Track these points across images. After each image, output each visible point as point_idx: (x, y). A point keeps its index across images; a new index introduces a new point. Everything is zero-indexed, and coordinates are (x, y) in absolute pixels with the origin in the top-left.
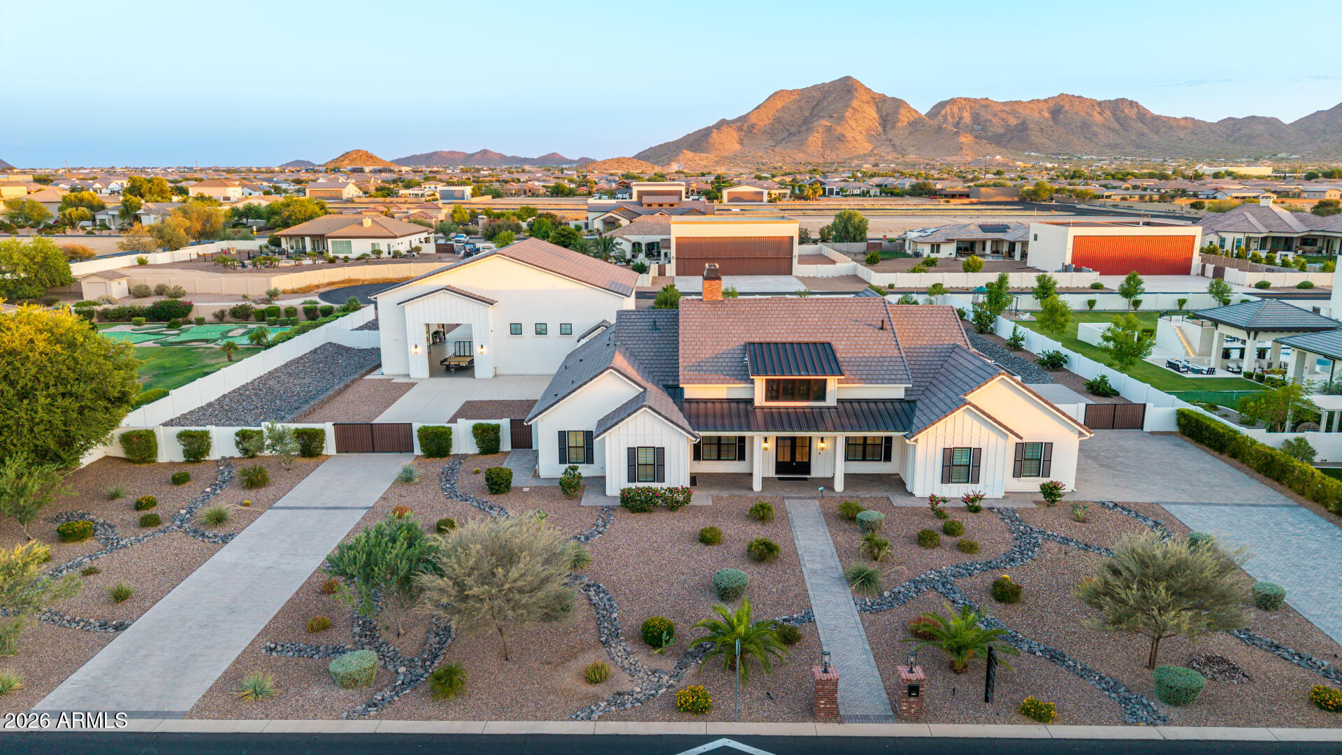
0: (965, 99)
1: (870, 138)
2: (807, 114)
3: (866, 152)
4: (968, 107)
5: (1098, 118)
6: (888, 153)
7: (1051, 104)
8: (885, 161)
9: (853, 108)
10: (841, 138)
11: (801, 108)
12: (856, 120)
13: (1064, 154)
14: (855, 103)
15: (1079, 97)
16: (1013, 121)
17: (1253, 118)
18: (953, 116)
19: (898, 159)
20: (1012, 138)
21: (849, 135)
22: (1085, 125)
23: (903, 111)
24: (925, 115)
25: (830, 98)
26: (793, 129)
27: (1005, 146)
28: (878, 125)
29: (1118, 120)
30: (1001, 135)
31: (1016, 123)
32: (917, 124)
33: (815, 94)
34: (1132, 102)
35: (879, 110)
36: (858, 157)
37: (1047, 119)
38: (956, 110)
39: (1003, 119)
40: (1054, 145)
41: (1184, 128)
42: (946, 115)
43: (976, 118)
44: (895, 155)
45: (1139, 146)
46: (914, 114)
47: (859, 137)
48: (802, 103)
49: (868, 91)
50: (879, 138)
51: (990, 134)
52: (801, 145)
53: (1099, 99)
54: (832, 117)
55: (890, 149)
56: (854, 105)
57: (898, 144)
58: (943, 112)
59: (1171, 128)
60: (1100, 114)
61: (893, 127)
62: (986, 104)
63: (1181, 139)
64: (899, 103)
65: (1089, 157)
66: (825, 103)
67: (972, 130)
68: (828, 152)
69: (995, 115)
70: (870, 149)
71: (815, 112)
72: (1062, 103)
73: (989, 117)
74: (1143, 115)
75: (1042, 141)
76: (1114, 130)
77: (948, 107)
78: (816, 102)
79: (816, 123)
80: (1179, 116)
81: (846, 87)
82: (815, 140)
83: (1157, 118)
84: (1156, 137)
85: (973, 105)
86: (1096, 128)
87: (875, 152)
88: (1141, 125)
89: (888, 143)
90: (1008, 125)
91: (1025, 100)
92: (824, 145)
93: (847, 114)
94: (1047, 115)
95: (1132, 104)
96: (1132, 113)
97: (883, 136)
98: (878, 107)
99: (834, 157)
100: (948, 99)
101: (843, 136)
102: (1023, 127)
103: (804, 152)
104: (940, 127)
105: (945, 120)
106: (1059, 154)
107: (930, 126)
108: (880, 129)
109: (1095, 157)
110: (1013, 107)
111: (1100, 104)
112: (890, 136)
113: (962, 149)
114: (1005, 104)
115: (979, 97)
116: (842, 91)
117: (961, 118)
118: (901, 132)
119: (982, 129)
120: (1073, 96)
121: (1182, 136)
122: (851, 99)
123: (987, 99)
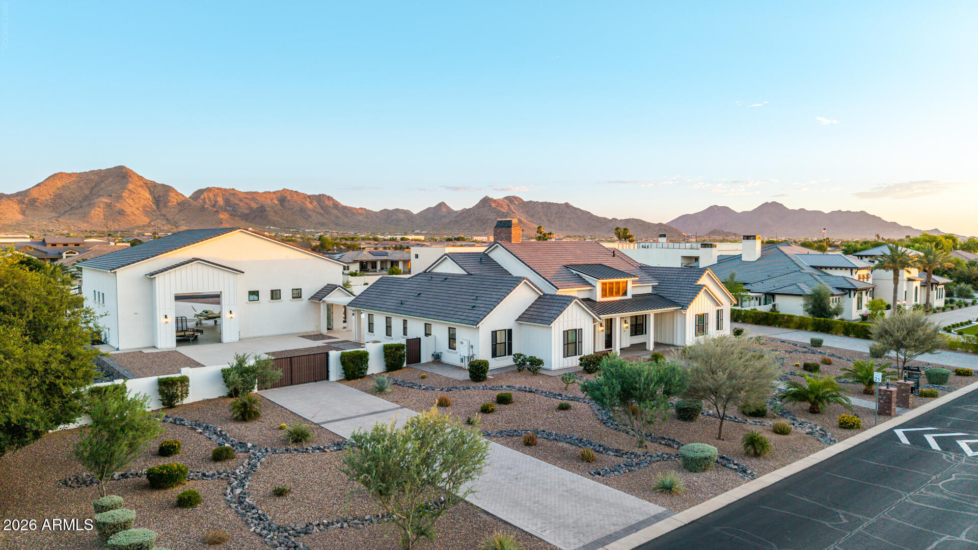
0: (218, 189)
1: (146, 212)
2: (87, 192)
3: (144, 224)
4: (220, 194)
5: (309, 206)
6: (164, 225)
7: (279, 195)
8: (162, 231)
9: (129, 190)
10: (121, 213)
11: (81, 188)
12: (133, 199)
13: (292, 228)
14: (131, 186)
15: (296, 192)
16: (254, 205)
17: (397, 210)
18: (210, 200)
19: (172, 229)
20: (255, 217)
21: (128, 210)
22: (303, 210)
23: (172, 194)
24: (190, 198)
25: (107, 182)
26: (75, 204)
27: (251, 222)
28: (152, 204)
29: (322, 207)
30: (247, 215)
31: (256, 207)
32: (184, 204)
33: (92, 177)
34: (329, 197)
35: (151, 193)
36: (138, 227)
37: (277, 205)
38: (211, 196)
39: (247, 204)
40: (285, 222)
41: (361, 214)
42: (204, 199)
43: (227, 202)
44: (169, 226)
45: (337, 225)
46: (181, 197)
47: (137, 212)
48: (81, 184)
49: (141, 178)
50: (154, 213)
51: (239, 214)
52: (85, 217)
53: (309, 194)
54: (111, 196)
55: (164, 222)
56: (130, 188)
57: (170, 218)
58: (202, 197)
59: (354, 214)
60: (311, 203)
61: (165, 206)
62: (233, 193)
63: (361, 221)
64: (167, 189)
65: (309, 230)
66: (103, 185)
67: (226, 210)
68: (110, 223)
69: (241, 201)
70: (148, 221)
71: (94, 191)
72: (285, 195)
73: (237, 202)
74: (336, 205)
75: (276, 219)
76: (321, 214)
77: (205, 194)
78: (94, 184)
79: (96, 200)
80: (358, 207)
81: (121, 175)
82: (97, 213)
83: (346, 207)
84: (346, 219)
85: (224, 193)
86: (309, 212)
87: (153, 224)
88: (336, 211)
89: (162, 217)
90: (251, 208)
91: (261, 191)
92: (106, 217)
93: (124, 194)
94: (276, 202)
95: (329, 198)
96: (330, 203)
97: (157, 212)
98: (150, 191)
99: (117, 227)
100: (204, 188)
101: (123, 210)
102: (262, 209)
103: (88, 222)
104: (203, 207)
105: (205, 202)
106: (290, 228)
107: (195, 206)
108: (154, 207)
109: (313, 231)
110: (253, 195)
111: (309, 197)
112: (163, 212)
113: (222, 223)
114: (247, 193)
115: (228, 188)
116: (118, 177)
117: (216, 202)
118: (172, 210)
119: (233, 210)
120: (292, 191)
121: (361, 219)
122: (127, 183)
123: (233, 189)
